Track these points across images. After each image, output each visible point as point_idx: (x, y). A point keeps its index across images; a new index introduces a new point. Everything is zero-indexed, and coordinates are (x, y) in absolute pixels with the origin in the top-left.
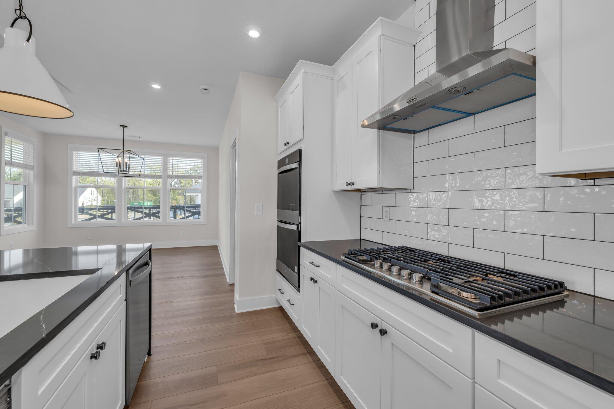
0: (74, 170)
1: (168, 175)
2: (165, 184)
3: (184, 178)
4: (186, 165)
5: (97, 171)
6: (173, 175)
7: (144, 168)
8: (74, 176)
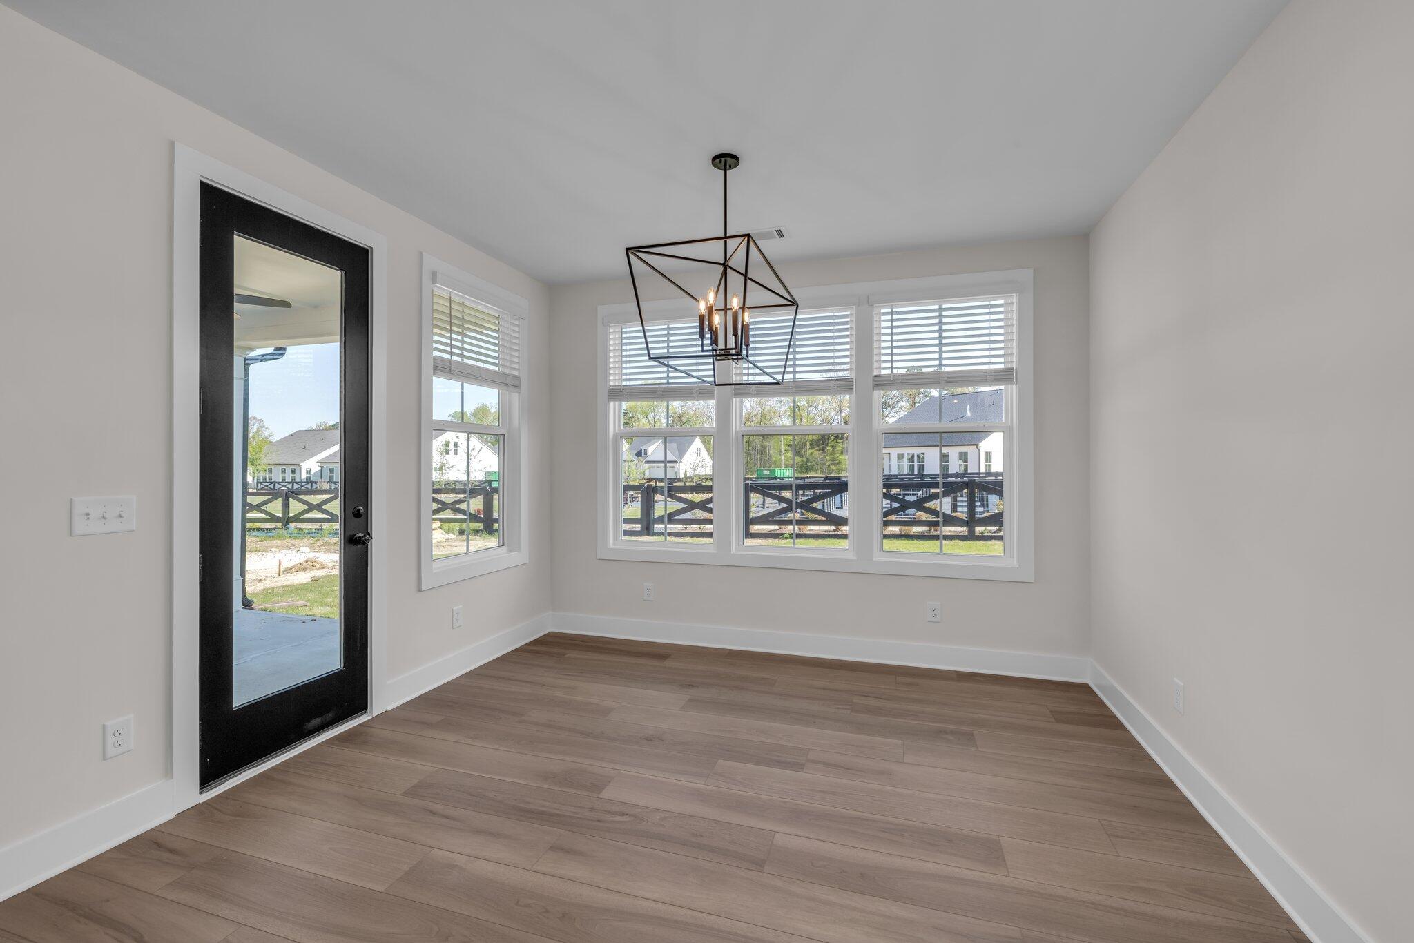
0: (611, 384)
1: (876, 376)
2: (864, 411)
3: (939, 383)
4: (941, 337)
5: (665, 381)
6: (894, 376)
7: (795, 365)
8: (612, 404)
